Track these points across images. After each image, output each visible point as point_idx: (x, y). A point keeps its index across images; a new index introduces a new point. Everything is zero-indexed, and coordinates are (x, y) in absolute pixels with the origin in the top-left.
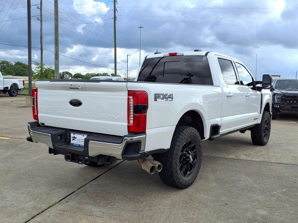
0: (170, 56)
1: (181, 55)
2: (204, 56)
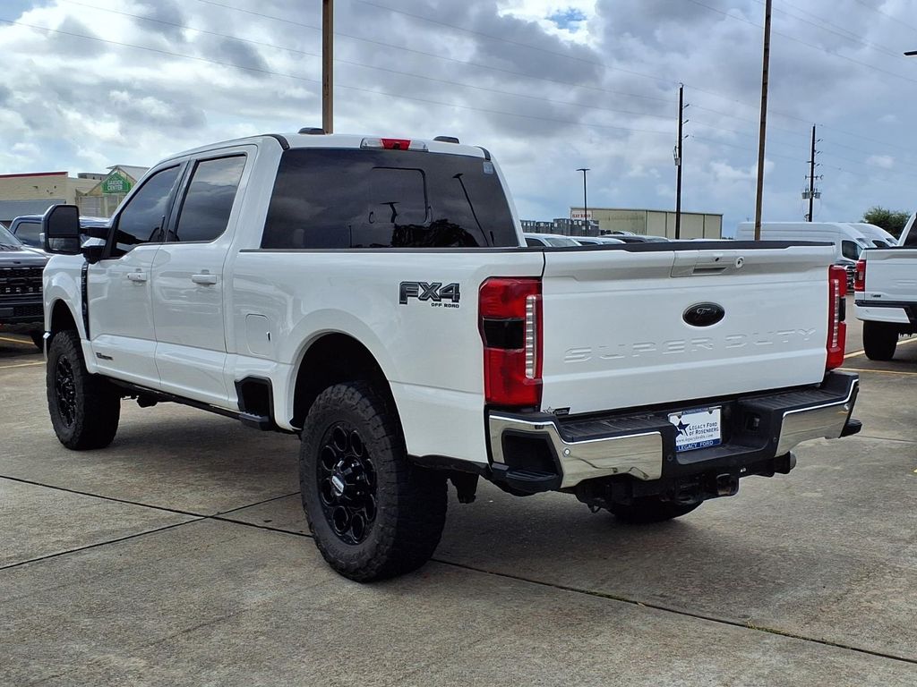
0: (385, 147)
1: (422, 148)
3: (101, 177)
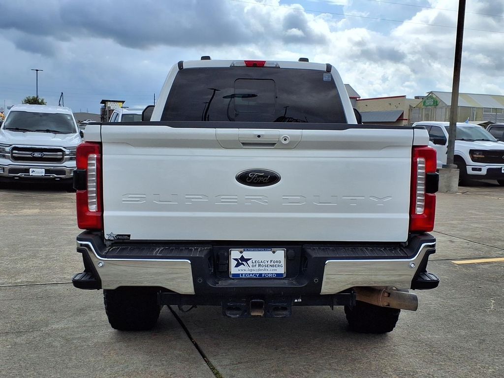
0: (247, 66)
1: (274, 66)
2: (325, 72)
3: (423, 98)
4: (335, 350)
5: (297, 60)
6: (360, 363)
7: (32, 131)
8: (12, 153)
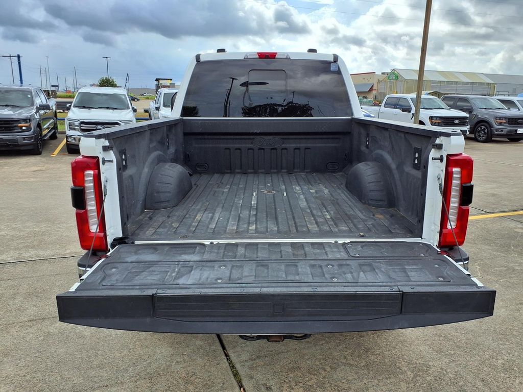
0: (260, 58)
1: (285, 57)
2: (332, 63)
3: (387, 74)
4: (347, 336)
5: (306, 51)
6: (373, 354)
7: (96, 108)
8: (81, 126)
